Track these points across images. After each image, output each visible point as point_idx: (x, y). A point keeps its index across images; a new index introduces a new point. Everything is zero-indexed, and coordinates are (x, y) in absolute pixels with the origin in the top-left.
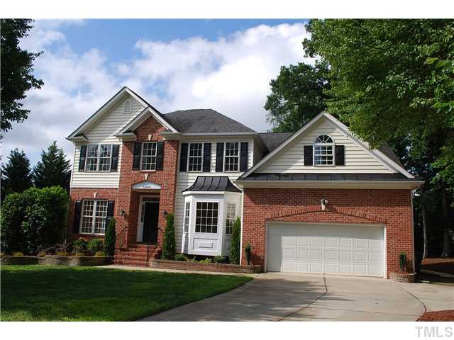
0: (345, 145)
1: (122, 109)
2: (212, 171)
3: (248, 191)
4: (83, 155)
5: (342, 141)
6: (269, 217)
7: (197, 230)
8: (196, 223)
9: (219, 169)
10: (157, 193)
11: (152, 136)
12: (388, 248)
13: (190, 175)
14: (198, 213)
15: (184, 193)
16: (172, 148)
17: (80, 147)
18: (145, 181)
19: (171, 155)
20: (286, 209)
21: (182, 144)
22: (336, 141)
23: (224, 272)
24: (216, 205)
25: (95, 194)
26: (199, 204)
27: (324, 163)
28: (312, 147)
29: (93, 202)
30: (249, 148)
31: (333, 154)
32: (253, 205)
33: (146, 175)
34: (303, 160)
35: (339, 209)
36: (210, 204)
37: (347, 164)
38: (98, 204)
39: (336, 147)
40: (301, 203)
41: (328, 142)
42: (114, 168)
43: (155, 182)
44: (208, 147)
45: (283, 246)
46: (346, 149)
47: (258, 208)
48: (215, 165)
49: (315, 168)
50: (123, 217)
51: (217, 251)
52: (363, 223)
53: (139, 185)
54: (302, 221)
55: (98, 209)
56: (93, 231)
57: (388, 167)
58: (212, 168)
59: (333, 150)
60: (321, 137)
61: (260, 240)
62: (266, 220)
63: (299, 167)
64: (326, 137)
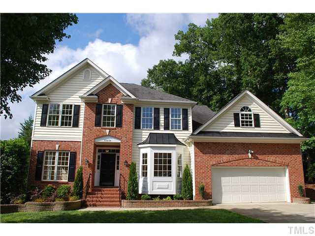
0: (260, 114)
1: (82, 76)
2: (161, 129)
3: (197, 144)
4: (45, 112)
5: (257, 111)
6: (214, 163)
7: (156, 174)
8: (155, 170)
9: (166, 128)
10: (118, 146)
11: (112, 100)
12: (290, 182)
13: (143, 131)
14: (156, 161)
15: (140, 146)
16: (129, 110)
17: (42, 105)
18: (107, 135)
19: (128, 116)
20: (225, 158)
21: (136, 108)
22: (254, 111)
23: (188, 206)
24: (170, 155)
25: (57, 146)
26: (156, 155)
27: (247, 125)
28: (239, 114)
29: (54, 154)
30: (189, 113)
31: (253, 120)
32: (201, 154)
33: (108, 131)
34: (233, 123)
35: (260, 157)
36: (165, 154)
37: (261, 126)
38: (60, 154)
39: (254, 114)
40: (234, 153)
41: (249, 111)
42: (76, 125)
43: (115, 137)
44: (157, 111)
45: (222, 184)
46: (260, 116)
47: (206, 157)
48: (163, 124)
49: (242, 129)
50: (87, 166)
51: (172, 191)
52: (275, 166)
53: (101, 139)
54: (236, 166)
55: (59, 159)
56: (55, 178)
57: (286, 129)
58: (160, 127)
59: (253, 117)
60: (244, 107)
61: (208, 181)
62: (212, 165)
63: (231, 128)
64: (247, 108)
